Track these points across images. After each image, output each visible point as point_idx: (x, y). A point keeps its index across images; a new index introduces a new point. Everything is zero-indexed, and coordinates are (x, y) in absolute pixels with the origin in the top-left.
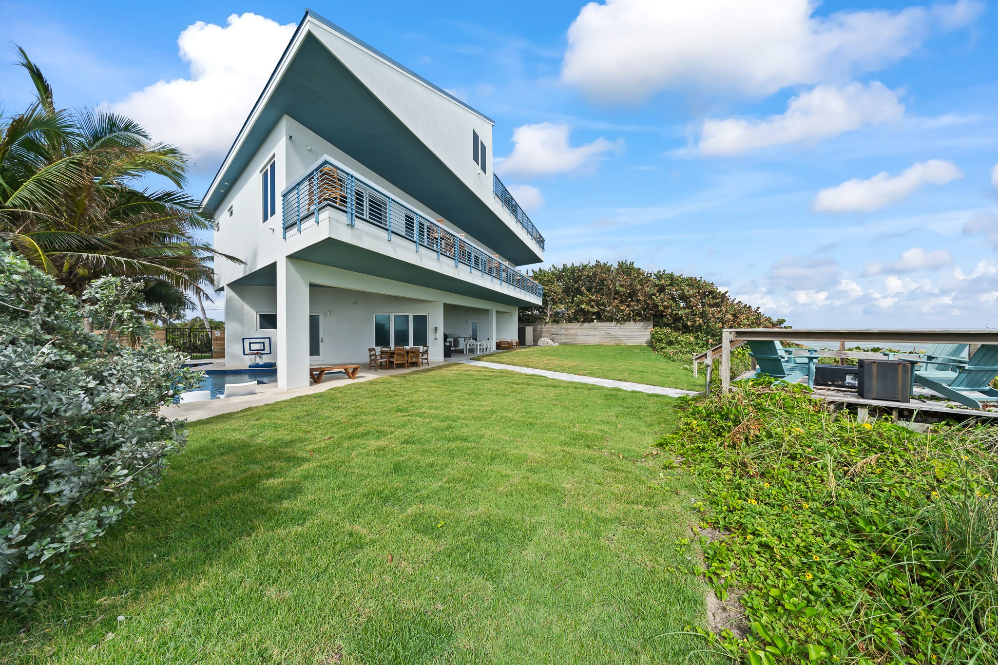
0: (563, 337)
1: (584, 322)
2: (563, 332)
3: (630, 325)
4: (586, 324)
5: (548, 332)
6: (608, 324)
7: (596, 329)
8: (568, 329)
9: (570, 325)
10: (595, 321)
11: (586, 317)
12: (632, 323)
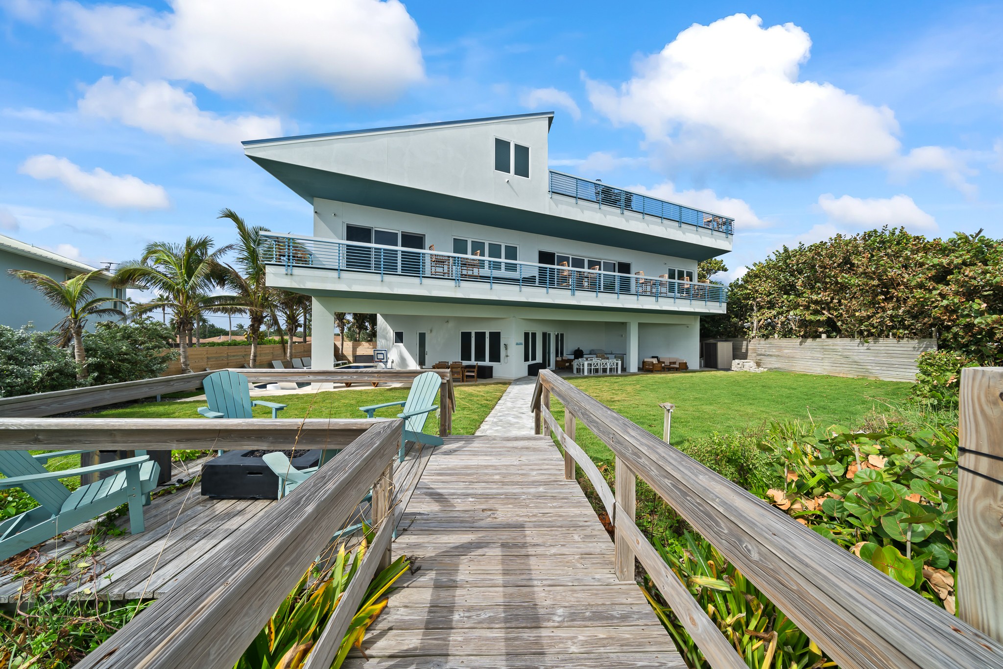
0: (774, 359)
1: (805, 337)
2: (774, 351)
3: (887, 344)
4: (809, 340)
5: (754, 350)
6: (847, 341)
7: (826, 350)
8: (780, 348)
9: (785, 342)
10: (824, 336)
11: (809, 331)
12: (891, 341)
